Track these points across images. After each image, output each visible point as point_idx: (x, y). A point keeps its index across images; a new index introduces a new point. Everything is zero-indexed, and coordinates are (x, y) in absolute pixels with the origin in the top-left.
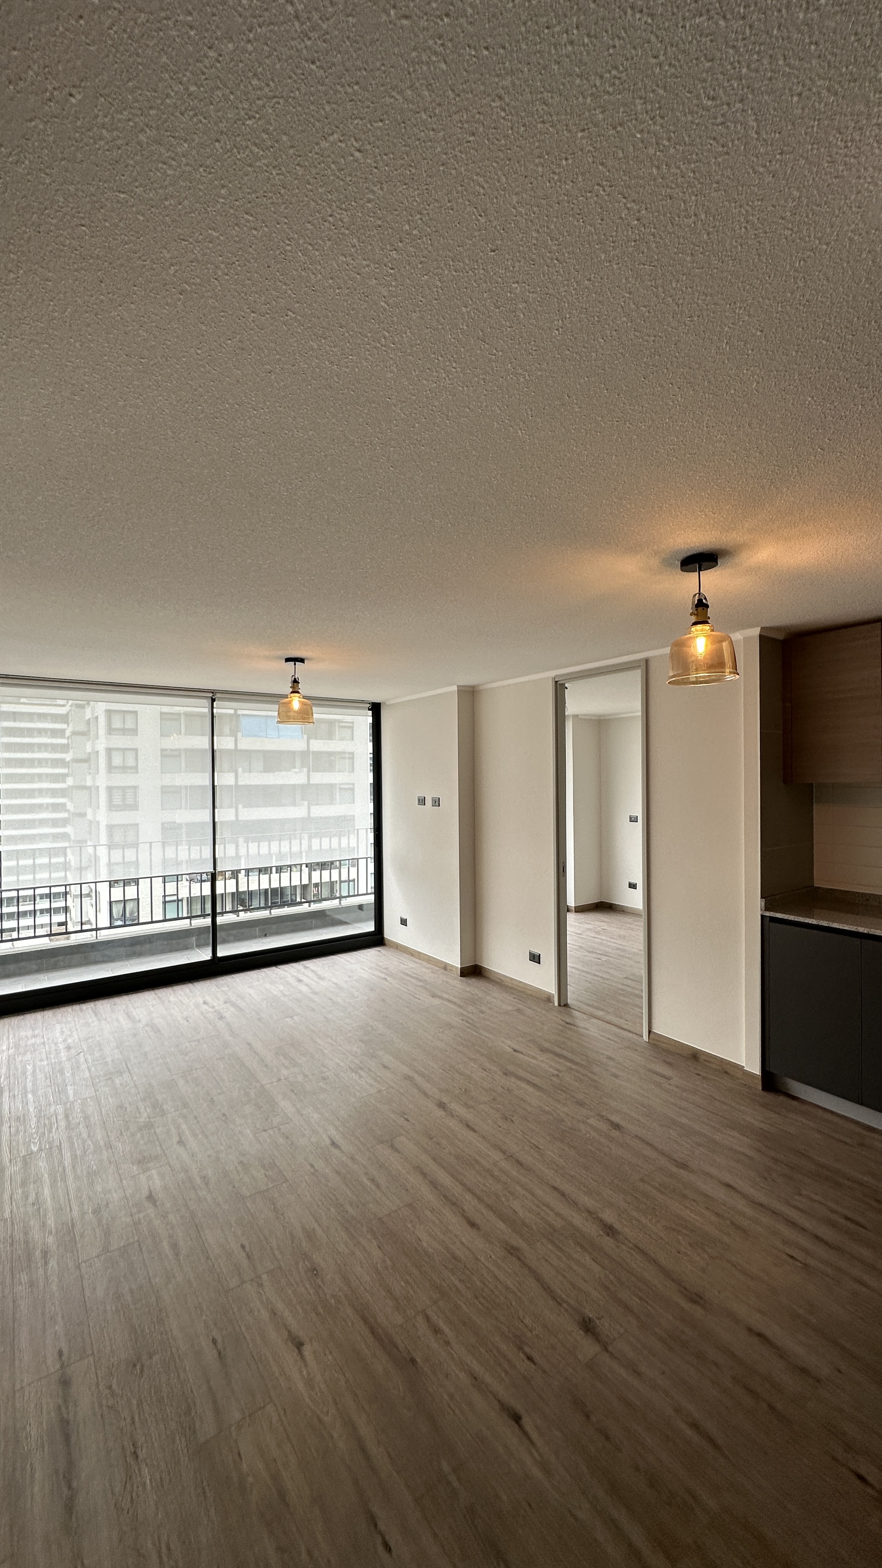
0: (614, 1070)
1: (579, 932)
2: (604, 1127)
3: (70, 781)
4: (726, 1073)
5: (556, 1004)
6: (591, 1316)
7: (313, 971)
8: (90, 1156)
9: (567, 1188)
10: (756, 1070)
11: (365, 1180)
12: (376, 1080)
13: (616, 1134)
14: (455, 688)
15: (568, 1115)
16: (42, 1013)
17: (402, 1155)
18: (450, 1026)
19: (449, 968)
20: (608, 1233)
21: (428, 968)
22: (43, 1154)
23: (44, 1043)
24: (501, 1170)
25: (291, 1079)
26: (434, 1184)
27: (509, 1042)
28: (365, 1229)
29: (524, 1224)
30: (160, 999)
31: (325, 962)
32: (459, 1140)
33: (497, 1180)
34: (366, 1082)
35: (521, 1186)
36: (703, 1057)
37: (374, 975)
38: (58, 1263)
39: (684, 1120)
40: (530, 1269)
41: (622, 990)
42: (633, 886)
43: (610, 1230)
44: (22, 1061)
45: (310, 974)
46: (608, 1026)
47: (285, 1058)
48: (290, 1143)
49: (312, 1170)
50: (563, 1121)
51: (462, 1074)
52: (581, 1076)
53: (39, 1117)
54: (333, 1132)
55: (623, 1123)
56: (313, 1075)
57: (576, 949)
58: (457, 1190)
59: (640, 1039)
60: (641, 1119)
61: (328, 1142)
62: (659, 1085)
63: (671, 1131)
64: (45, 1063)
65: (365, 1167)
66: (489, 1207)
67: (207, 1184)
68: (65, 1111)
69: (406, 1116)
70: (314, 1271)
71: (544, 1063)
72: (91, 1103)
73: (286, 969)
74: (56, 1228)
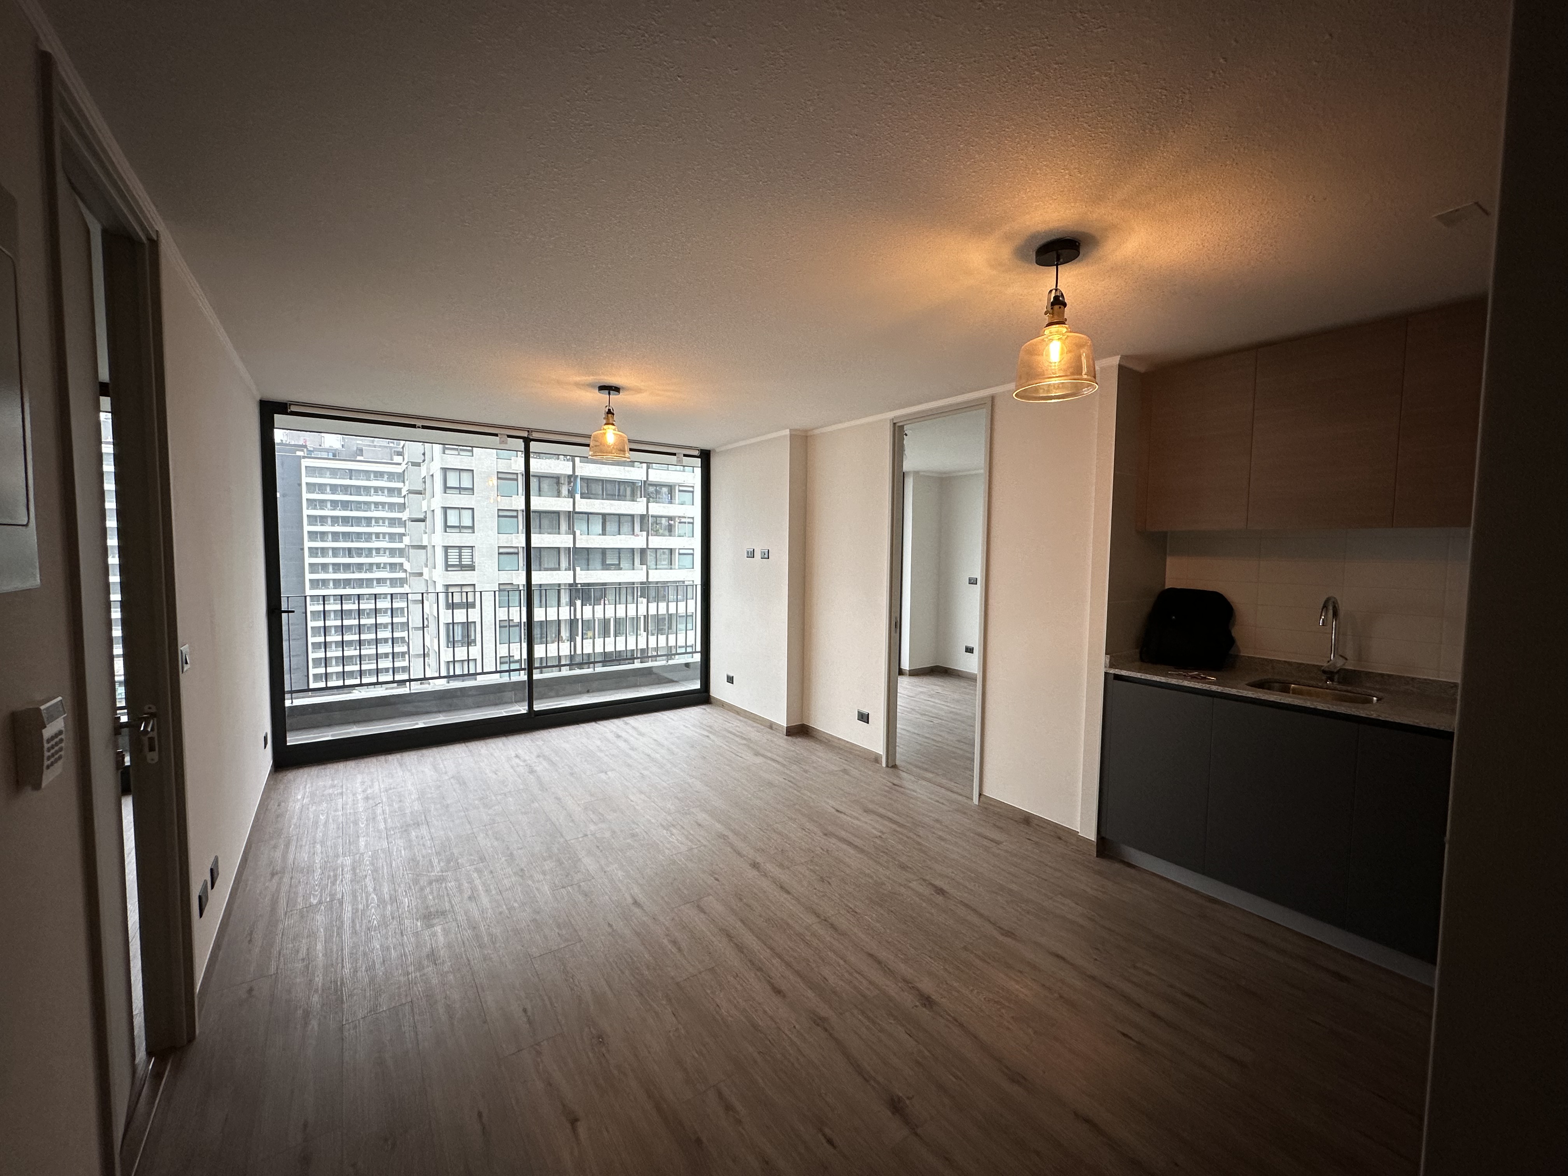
0: (940, 833)
1: (911, 694)
2: (927, 891)
3: (406, 540)
4: (1060, 838)
5: (884, 765)
6: (901, 1094)
7: (633, 728)
8: (373, 910)
9: (883, 955)
10: (1092, 836)
11: (665, 941)
12: (687, 838)
13: (940, 899)
14: (787, 432)
15: (889, 878)
16: (345, 763)
17: (709, 916)
18: (770, 784)
19: (774, 727)
20: (925, 1005)
21: (753, 727)
22: (323, 908)
23: (342, 794)
24: (814, 935)
25: (598, 835)
26: (740, 948)
27: (831, 802)
28: (660, 994)
29: (835, 993)
30: (470, 751)
31: (646, 719)
32: (771, 902)
33: (808, 944)
34: (677, 840)
35: (834, 952)
36: (1036, 822)
37: (696, 732)
38: (319, 1025)
39: (1014, 887)
40: (836, 1040)
41: (954, 753)
42: (969, 650)
43: (927, 1001)
44: (315, 810)
45: (631, 731)
46: (938, 789)
47: (594, 813)
48: (589, 900)
49: (610, 930)
50: (883, 884)
51: (780, 833)
52: (905, 839)
53: (324, 868)
54: (636, 890)
55: (946, 887)
56: (622, 831)
57: (907, 712)
58: (764, 954)
59: (969, 802)
60: (967, 884)
61: (630, 900)
62: (987, 849)
63: (999, 898)
64: (340, 813)
65: (667, 929)
66: (798, 973)
67: (494, 943)
68: (353, 863)
69: (716, 876)
70: (601, 1039)
71: (869, 824)
72: (382, 855)
73: (605, 724)
74: (323, 984)
